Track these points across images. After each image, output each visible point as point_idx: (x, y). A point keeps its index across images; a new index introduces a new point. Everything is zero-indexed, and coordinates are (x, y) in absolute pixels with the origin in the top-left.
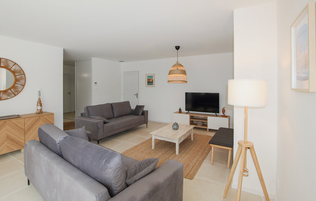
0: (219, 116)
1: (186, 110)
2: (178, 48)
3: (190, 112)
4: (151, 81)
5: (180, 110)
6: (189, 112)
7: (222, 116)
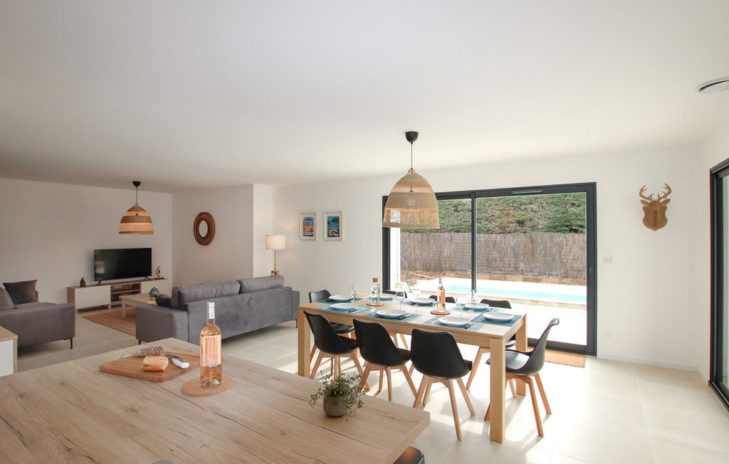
0: (151, 280)
1: (95, 281)
2: (137, 184)
3: (102, 282)
5: (82, 281)
6: (100, 282)
7: (156, 279)
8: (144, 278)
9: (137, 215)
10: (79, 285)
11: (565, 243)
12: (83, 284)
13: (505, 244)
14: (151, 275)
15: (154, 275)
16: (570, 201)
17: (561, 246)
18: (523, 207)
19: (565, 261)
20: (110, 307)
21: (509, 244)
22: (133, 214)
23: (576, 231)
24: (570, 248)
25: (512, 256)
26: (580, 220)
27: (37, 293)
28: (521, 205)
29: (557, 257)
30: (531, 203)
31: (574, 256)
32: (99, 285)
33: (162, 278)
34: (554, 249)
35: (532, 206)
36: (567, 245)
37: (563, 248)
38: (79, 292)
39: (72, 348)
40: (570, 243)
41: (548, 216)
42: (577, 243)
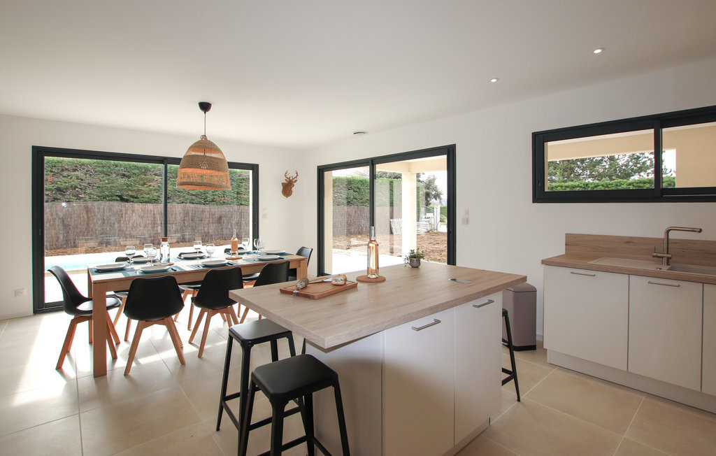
11: (124, 212)
13: (52, 215)
16: (121, 172)
17: (120, 215)
18: (65, 173)
19: (125, 229)
21: (57, 214)
23: (127, 201)
24: (130, 217)
25: (61, 227)
26: (131, 191)
28: (63, 170)
29: (116, 225)
30: (75, 170)
31: (133, 225)
34: (113, 219)
35: (76, 173)
36: (126, 213)
37: (122, 217)
40: (130, 212)
41: (97, 185)
42: (136, 212)
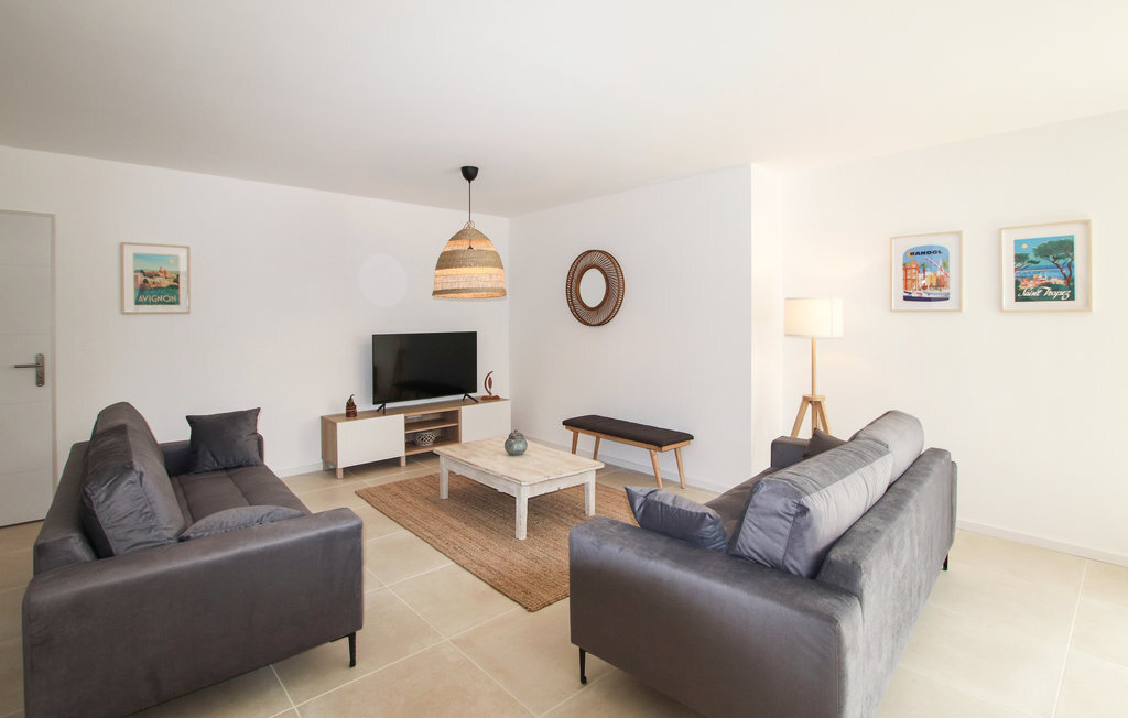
0: (476, 401)
1: (375, 403)
2: (469, 173)
3: (388, 406)
4: (166, 283)
5: (351, 405)
6: (384, 406)
7: (485, 399)
8: (462, 396)
9: (471, 248)
10: (344, 411)
12: (351, 412)
14: (475, 391)
15: (481, 391)
20: (403, 462)
22: (462, 245)
27: (260, 441)
32: (383, 412)
33: (497, 398)
38: (344, 429)
39: (353, 664)
